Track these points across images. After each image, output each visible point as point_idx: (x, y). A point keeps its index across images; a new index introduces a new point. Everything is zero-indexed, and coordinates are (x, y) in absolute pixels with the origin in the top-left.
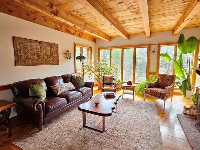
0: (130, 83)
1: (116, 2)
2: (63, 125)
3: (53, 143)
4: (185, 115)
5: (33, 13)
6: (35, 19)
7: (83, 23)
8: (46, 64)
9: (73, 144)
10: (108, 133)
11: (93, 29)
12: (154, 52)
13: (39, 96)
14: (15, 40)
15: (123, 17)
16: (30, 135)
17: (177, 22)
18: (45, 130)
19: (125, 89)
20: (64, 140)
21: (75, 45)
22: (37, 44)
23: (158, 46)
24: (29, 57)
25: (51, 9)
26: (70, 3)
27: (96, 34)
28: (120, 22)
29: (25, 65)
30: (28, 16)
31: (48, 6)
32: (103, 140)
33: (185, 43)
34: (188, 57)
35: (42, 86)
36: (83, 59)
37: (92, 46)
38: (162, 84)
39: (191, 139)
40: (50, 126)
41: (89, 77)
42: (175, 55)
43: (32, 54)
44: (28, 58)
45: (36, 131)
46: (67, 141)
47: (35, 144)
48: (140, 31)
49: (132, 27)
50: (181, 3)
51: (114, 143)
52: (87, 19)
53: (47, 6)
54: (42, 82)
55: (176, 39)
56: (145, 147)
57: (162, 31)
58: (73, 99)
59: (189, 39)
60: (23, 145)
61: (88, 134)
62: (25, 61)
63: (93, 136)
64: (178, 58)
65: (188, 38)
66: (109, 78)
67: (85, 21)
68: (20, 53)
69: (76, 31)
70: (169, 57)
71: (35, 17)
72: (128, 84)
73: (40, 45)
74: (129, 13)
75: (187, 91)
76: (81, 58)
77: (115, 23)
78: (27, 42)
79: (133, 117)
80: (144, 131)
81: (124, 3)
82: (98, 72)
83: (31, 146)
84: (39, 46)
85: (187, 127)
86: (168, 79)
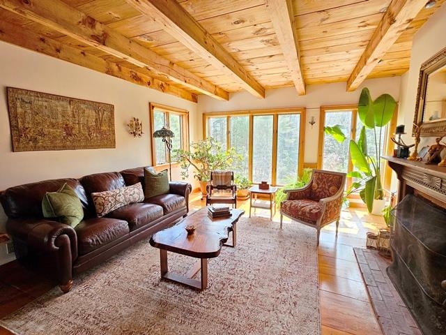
0: (264, 186)
1: (228, 21)
2: (117, 278)
3: (91, 319)
4: (369, 250)
5: (53, 38)
6: (58, 51)
7: (167, 63)
8: (85, 147)
9: (134, 319)
10: (211, 292)
11: (189, 74)
12: (312, 123)
13: (64, 217)
14: (10, 94)
15: (248, 51)
16: (41, 304)
17: (355, 65)
18: (77, 290)
19: (256, 197)
20: (117, 311)
21: (151, 107)
22: (65, 103)
23: (321, 111)
24: (46, 131)
25: (90, 29)
26: (132, 19)
27: (195, 85)
28: (242, 62)
29: (35, 148)
30: (42, 42)
31: (84, 22)
32: (200, 308)
33: (371, 107)
34: (378, 133)
35: (74, 195)
36: (168, 136)
37: (189, 110)
38: (319, 192)
39: (377, 298)
40: (88, 282)
41: (183, 174)
42: (354, 130)
43: (53, 125)
44: (42, 134)
45: (57, 293)
46: (124, 313)
47: (51, 323)
48: (283, 80)
49: (268, 73)
50: (359, 27)
51: (222, 314)
52: (174, 53)
53: (80, 22)
54: (74, 186)
55: (355, 97)
56: (286, 320)
57: (329, 83)
58: (143, 222)
59: (379, 98)
60: (22, 328)
61: (170, 295)
62: (35, 140)
63: (180, 299)
64: (358, 137)
65: (377, 97)
66: (224, 175)
67: (168, 57)
68: (23, 122)
69: (153, 79)
70: (342, 134)
71: (60, 48)
72: (260, 188)
73: (72, 107)
74: (258, 43)
75: (374, 200)
76: (165, 133)
77: (232, 63)
78: (40, 99)
79: (268, 257)
80: (286, 287)
81: (246, 24)
82: (201, 164)
83: (41, 328)
84: (69, 109)
85: (372, 274)
86: (331, 181)
